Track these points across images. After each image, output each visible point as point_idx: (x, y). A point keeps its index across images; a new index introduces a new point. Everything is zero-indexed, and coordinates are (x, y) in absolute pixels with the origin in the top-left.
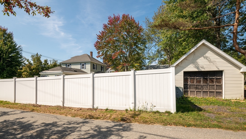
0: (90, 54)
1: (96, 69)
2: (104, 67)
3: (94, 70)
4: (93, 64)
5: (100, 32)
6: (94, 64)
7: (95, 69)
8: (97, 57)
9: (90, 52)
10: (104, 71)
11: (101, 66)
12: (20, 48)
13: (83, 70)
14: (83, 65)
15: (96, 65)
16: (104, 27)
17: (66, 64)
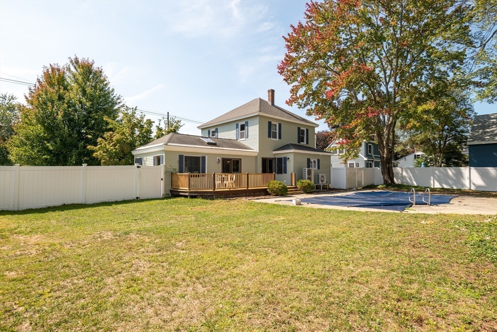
0: (269, 96)
1: (280, 138)
2: (307, 130)
3: (272, 139)
4: (270, 123)
5: (292, 26)
6: (273, 123)
7: (276, 138)
8: (287, 102)
9: (269, 91)
10: (307, 143)
11: (299, 128)
12: (119, 101)
13: (242, 141)
14: (243, 128)
15: (280, 125)
16: (308, 13)
17: (209, 129)
